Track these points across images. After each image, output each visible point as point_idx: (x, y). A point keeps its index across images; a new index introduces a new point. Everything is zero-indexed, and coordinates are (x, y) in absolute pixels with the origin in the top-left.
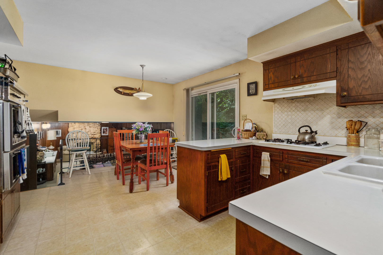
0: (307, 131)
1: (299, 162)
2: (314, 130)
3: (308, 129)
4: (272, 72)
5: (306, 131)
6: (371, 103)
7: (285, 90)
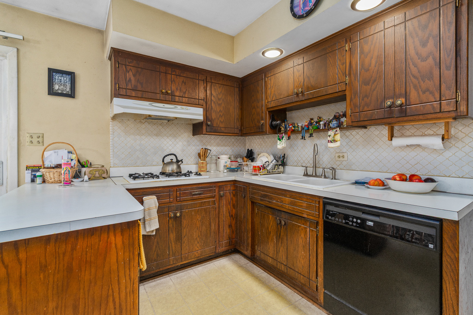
0: (173, 161)
1: (193, 197)
2: (179, 159)
3: (173, 157)
4: (131, 71)
5: (171, 161)
6: (224, 134)
7: (153, 104)
